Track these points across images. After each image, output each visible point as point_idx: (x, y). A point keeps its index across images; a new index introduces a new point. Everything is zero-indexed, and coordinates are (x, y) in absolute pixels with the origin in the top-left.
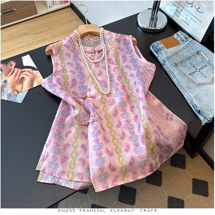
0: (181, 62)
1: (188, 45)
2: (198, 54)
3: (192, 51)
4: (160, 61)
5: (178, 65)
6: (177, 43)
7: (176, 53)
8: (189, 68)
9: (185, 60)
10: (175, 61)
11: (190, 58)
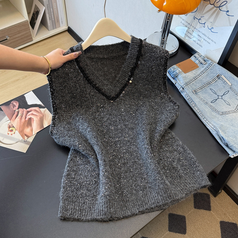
0: (201, 88)
1: (207, 69)
2: (219, 79)
3: (212, 74)
4: (178, 88)
5: (197, 92)
6: (194, 67)
7: (195, 78)
8: (211, 95)
9: (205, 86)
10: (194, 87)
11: (210, 83)
